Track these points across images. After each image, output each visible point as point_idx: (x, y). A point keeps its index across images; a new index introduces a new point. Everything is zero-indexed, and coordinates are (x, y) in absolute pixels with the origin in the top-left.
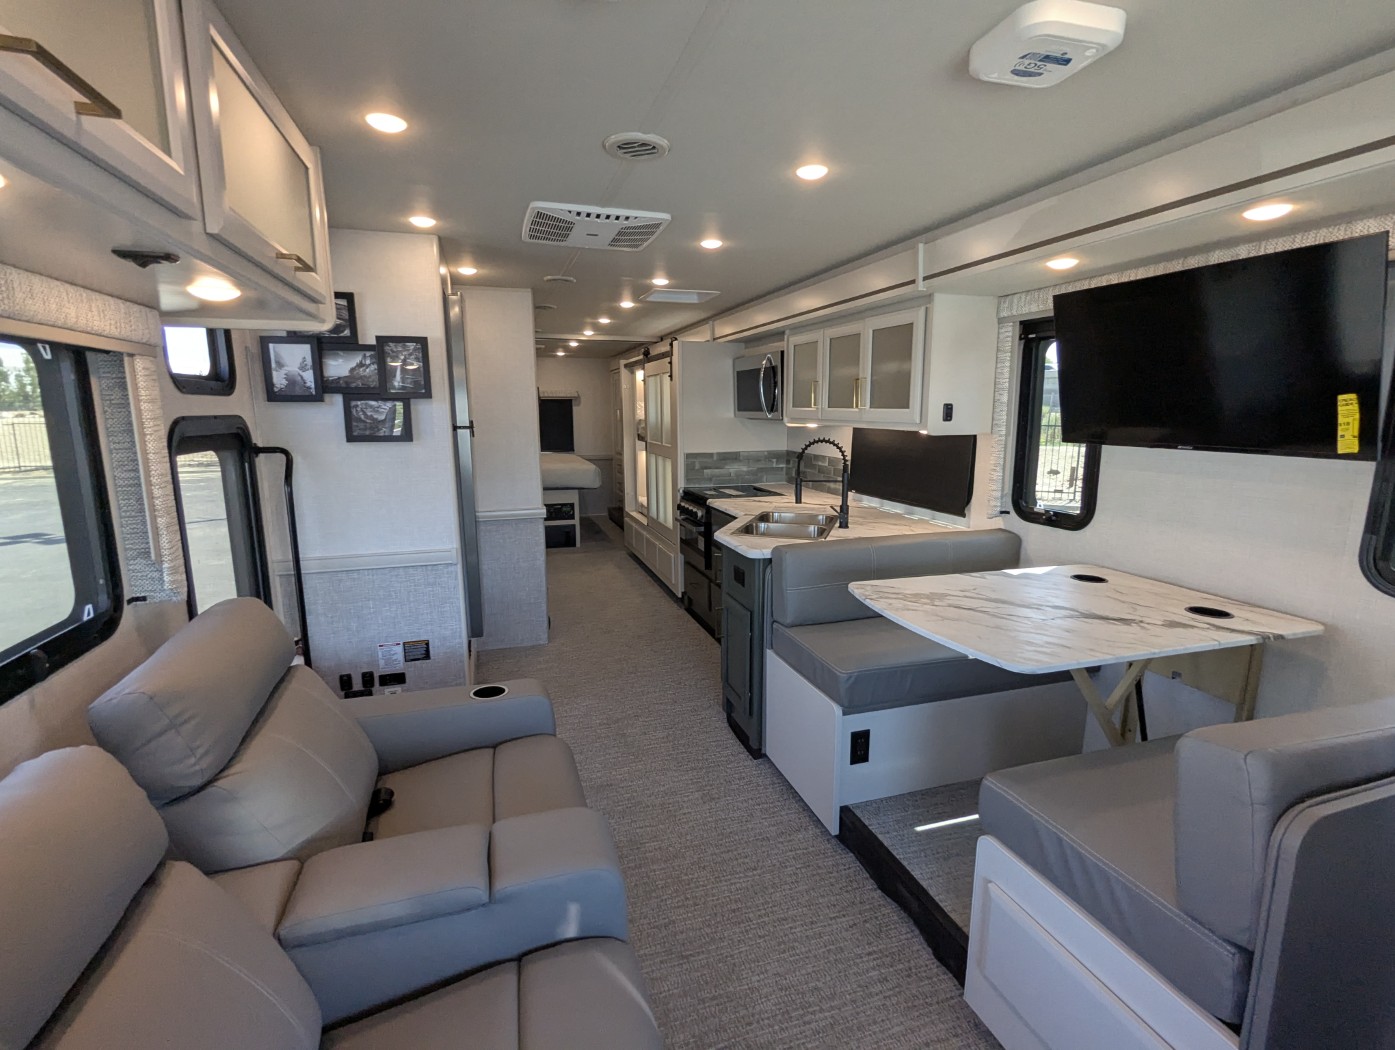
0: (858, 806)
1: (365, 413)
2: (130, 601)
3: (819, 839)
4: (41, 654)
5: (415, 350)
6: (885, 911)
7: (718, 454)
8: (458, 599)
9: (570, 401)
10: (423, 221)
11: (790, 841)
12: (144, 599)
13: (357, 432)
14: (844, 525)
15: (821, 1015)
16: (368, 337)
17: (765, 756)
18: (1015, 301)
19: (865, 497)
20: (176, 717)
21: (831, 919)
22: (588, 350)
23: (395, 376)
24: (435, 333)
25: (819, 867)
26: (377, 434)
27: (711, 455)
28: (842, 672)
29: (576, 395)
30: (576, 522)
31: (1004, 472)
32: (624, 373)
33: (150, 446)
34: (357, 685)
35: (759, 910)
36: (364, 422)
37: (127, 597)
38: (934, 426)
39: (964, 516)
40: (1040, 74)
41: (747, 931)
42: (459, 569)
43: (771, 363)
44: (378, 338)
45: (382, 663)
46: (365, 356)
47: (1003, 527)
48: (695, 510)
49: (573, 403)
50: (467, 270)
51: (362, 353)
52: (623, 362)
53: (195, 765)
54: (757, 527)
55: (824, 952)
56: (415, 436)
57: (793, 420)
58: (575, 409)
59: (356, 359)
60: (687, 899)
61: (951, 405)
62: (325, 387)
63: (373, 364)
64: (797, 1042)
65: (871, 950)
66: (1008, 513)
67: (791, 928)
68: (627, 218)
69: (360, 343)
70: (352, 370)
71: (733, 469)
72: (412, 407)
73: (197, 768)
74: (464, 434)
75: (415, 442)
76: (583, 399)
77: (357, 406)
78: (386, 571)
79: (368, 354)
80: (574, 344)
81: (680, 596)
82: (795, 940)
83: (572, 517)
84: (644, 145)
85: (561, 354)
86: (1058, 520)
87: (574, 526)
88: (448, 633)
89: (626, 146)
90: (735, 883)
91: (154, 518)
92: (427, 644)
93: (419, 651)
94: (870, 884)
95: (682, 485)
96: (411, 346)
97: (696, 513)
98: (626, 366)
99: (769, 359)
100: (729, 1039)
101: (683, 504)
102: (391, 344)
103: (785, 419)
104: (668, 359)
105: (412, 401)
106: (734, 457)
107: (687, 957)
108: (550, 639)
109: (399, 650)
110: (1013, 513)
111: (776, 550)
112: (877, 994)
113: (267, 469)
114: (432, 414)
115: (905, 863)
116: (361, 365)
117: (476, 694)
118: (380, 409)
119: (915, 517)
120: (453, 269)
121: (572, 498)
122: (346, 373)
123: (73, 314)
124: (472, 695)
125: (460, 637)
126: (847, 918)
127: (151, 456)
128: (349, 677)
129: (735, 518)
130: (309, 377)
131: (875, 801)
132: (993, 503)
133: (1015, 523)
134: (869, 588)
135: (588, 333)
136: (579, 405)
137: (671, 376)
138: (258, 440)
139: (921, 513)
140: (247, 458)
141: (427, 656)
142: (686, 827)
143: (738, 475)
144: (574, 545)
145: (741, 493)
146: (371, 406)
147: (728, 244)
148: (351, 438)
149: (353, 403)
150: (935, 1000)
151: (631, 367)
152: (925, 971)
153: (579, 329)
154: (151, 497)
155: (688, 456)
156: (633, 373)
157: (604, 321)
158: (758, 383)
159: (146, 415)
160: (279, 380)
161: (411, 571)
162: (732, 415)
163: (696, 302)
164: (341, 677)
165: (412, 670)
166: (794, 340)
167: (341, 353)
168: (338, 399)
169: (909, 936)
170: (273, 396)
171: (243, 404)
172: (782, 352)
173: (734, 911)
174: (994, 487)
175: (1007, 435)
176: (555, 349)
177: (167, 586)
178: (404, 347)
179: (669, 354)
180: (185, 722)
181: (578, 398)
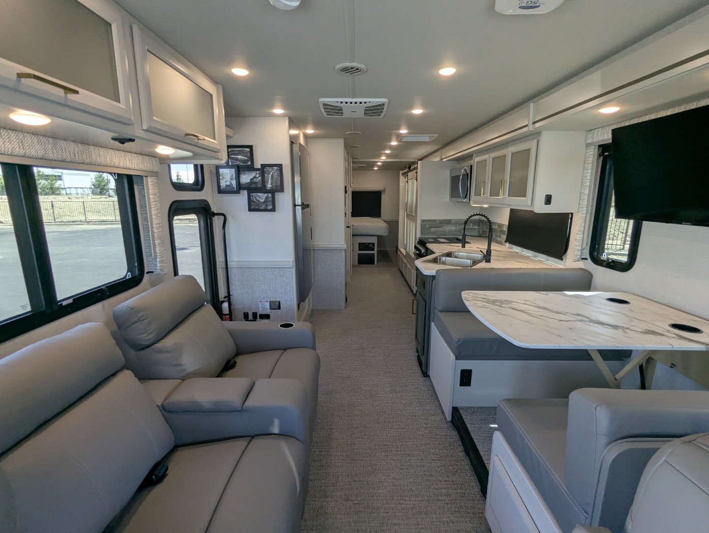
0: (463, 408)
1: (256, 199)
2: (147, 273)
3: (442, 421)
4: (107, 290)
5: (277, 170)
6: (463, 463)
7: (439, 220)
8: (293, 284)
9: (381, 191)
10: (278, 111)
11: (426, 419)
12: (152, 272)
13: (253, 207)
14: (488, 261)
15: (409, 503)
16: (258, 165)
17: (429, 376)
18: (596, 133)
19: (514, 246)
20: (143, 316)
21: (433, 460)
22: (386, 166)
23: (268, 182)
24: (286, 162)
25: (436, 434)
26: (261, 208)
27: (436, 220)
28: (455, 337)
30: (375, 252)
31: (583, 235)
32: (401, 177)
33: (153, 212)
34: (251, 317)
35: (397, 448)
36: (255, 202)
37: (146, 271)
38: (540, 208)
39: (562, 260)
40: (539, 6)
41: (388, 456)
42: (294, 270)
43: (466, 172)
44: (261, 165)
45: (261, 309)
46: (256, 173)
47: (583, 267)
48: (421, 249)
49: (382, 193)
50: (310, 131)
51: (256, 172)
52: (401, 172)
53: (145, 336)
54: (440, 259)
55: (422, 475)
56: (276, 209)
57: (475, 203)
58: (382, 196)
59: (252, 175)
60: (365, 435)
61: (551, 195)
62: (240, 187)
63: (260, 176)
64: (392, 511)
65: (447, 479)
66: (587, 259)
67: (410, 460)
68: (365, 103)
69: (255, 167)
70: (251, 179)
71: (447, 228)
72: (276, 197)
73: (147, 338)
74: (299, 209)
75: (276, 212)
76: (387, 191)
77: (253, 195)
78: (263, 269)
79: (258, 172)
80: (379, 164)
81: (415, 292)
82: (410, 465)
83: (373, 250)
84: (352, 68)
85: (376, 168)
86: (613, 265)
87: (374, 254)
88: (289, 299)
89: (345, 70)
90: (391, 433)
91: (154, 241)
92: (279, 303)
93: (276, 306)
94: (461, 448)
95: (419, 235)
96: (275, 168)
97: (421, 250)
98: (402, 174)
99: (465, 170)
100: (361, 501)
101: (417, 246)
102: (267, 168)
103: (471, 202)
104: (416, 171)
105: (276, 193)
106: (448, 222)
107: (355, 460)
108: (345, 307)
109: (268, 304)
110: (589, 260)
111: (438, 271)
112: (442, 501)
113: (217, 222)
114: (284, 200)
115: (475, 441)
116: (255, 177)
117: (281, 326)
118: (261, 197)
119: (537, 259)
120: (304, 131)
121: (374, 240)
122: (249, 181)
123: (117, 162)
124: (279, 326)
125: (293, 301)
126: (441, 462)
127: (153, 216)
128: (247, 313)
129: (435, 253)
130: (234, 183)
131: (473, 408)
132: (576, 253)
133: (590, 265)
134: (471, 295)
135: (383, 158)
136: (385, 194)
137: (416, 180)
138: (214, 209)
139: (542, 257)
140: (208, 218)
141: (279, 308)
142: (378, 403)
143: (450, 232)
144: (374, 264)
145: (447, 241)
146: (259, 196)
147: (426, 111)
148: (250, 210)
149: (251, 194)
150: (472, 511)
151: (405, 175)
152: (472, 497)
153: (379, 156)
154: (153, 233)
155: (423, 221)
156: (407, 178)
157: (388, 152)
158: (459, 183)
159: (152, 200)
160: (223, 184)
161: (273, 269)
162: (448, 200)
163: (428, 140)
164: (244, 313)
165: (273, 313)
166: (477, 159)
167: (247, 172)
168: (246, 192)
169: (471, 478)
170: (220, 191)
171: (207, 194)
172: (471, 166)
173: (385, 445)
174: (577, 244)
175: (587, 213)
176: (373, 166)
177: (158, 268)
178: (272, 169)
179: (416, 168)
180: (145, 319)
181: (384, 190)
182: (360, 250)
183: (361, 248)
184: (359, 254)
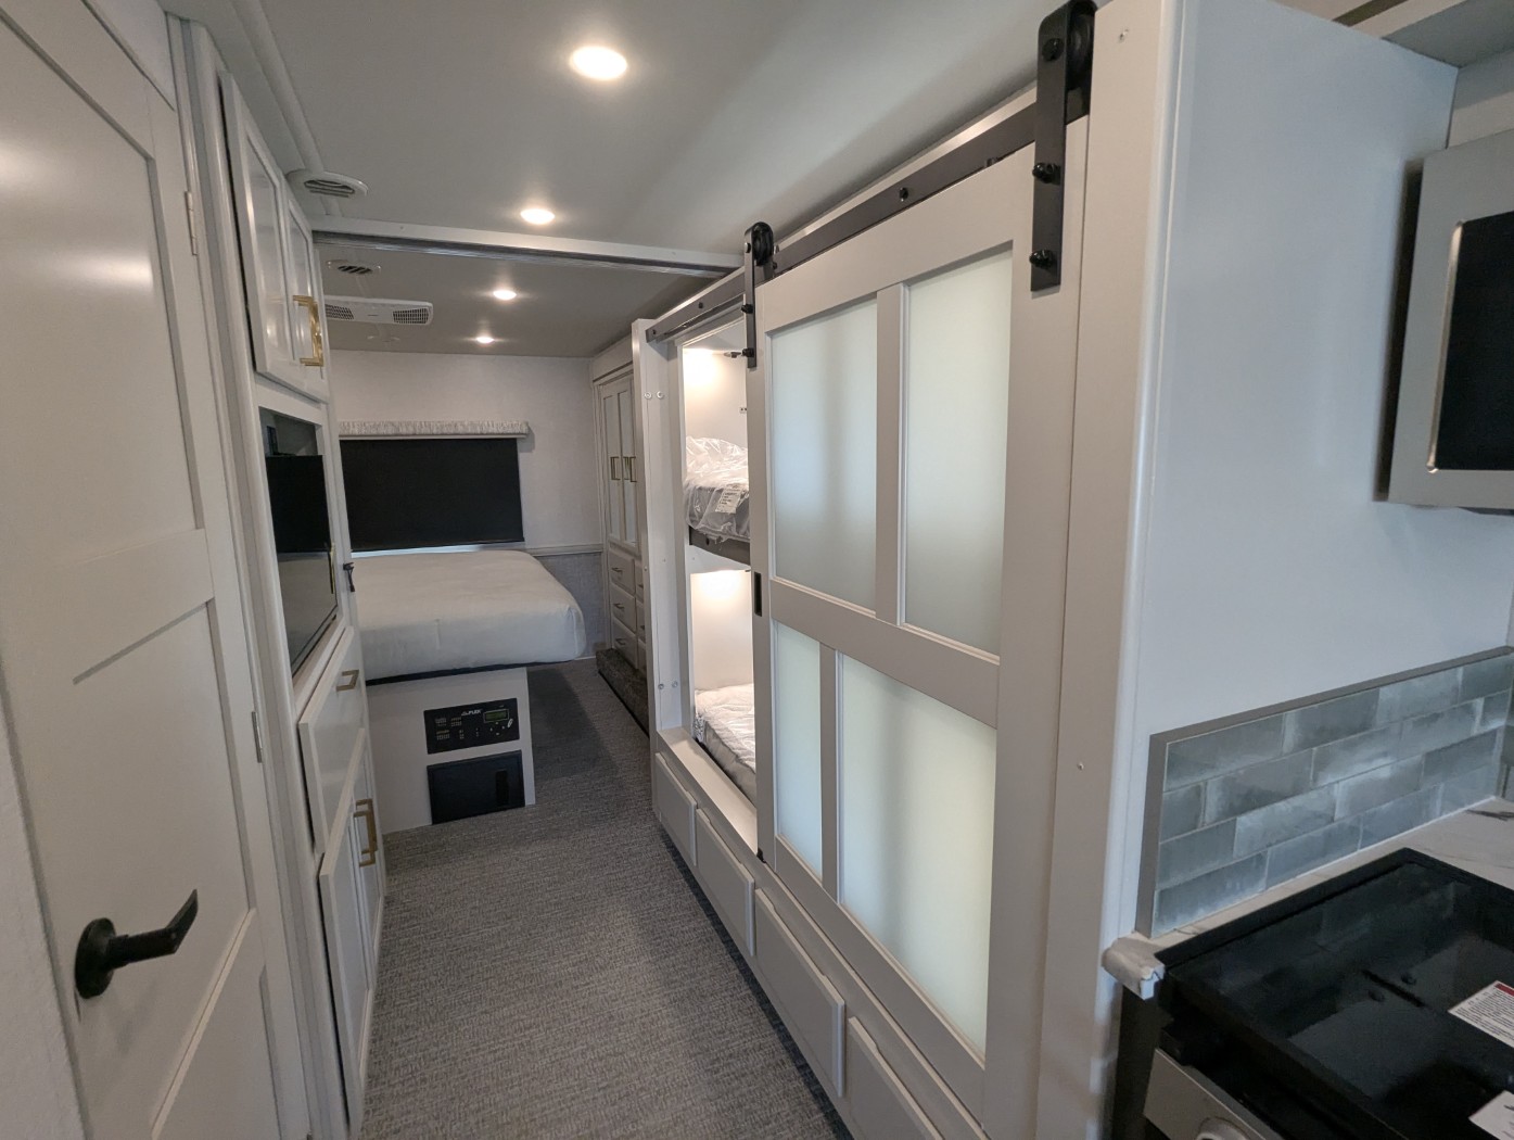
9: (515, 439)
29: (524, 430)
30: (523, 744)
49: (519, 445)
52: (642, 326)
58: (524, 460)
76: (539, 440)
83: (513, 734)
85: (484, 340)
87: (517, 754)
98: (651, 336)
121: (516, 687)
136: (530, 450)
143: (1359, 805)
144: (519, 801)
151: (666, 341)
156: (671, 354)
181: (529, 435)
182: (434, 746)
183: (442, 736)
184: (433, 772)
